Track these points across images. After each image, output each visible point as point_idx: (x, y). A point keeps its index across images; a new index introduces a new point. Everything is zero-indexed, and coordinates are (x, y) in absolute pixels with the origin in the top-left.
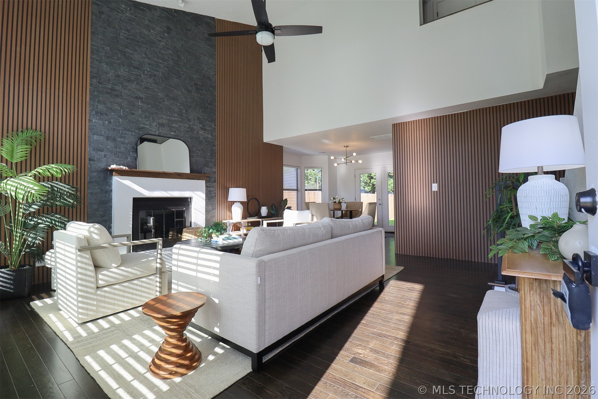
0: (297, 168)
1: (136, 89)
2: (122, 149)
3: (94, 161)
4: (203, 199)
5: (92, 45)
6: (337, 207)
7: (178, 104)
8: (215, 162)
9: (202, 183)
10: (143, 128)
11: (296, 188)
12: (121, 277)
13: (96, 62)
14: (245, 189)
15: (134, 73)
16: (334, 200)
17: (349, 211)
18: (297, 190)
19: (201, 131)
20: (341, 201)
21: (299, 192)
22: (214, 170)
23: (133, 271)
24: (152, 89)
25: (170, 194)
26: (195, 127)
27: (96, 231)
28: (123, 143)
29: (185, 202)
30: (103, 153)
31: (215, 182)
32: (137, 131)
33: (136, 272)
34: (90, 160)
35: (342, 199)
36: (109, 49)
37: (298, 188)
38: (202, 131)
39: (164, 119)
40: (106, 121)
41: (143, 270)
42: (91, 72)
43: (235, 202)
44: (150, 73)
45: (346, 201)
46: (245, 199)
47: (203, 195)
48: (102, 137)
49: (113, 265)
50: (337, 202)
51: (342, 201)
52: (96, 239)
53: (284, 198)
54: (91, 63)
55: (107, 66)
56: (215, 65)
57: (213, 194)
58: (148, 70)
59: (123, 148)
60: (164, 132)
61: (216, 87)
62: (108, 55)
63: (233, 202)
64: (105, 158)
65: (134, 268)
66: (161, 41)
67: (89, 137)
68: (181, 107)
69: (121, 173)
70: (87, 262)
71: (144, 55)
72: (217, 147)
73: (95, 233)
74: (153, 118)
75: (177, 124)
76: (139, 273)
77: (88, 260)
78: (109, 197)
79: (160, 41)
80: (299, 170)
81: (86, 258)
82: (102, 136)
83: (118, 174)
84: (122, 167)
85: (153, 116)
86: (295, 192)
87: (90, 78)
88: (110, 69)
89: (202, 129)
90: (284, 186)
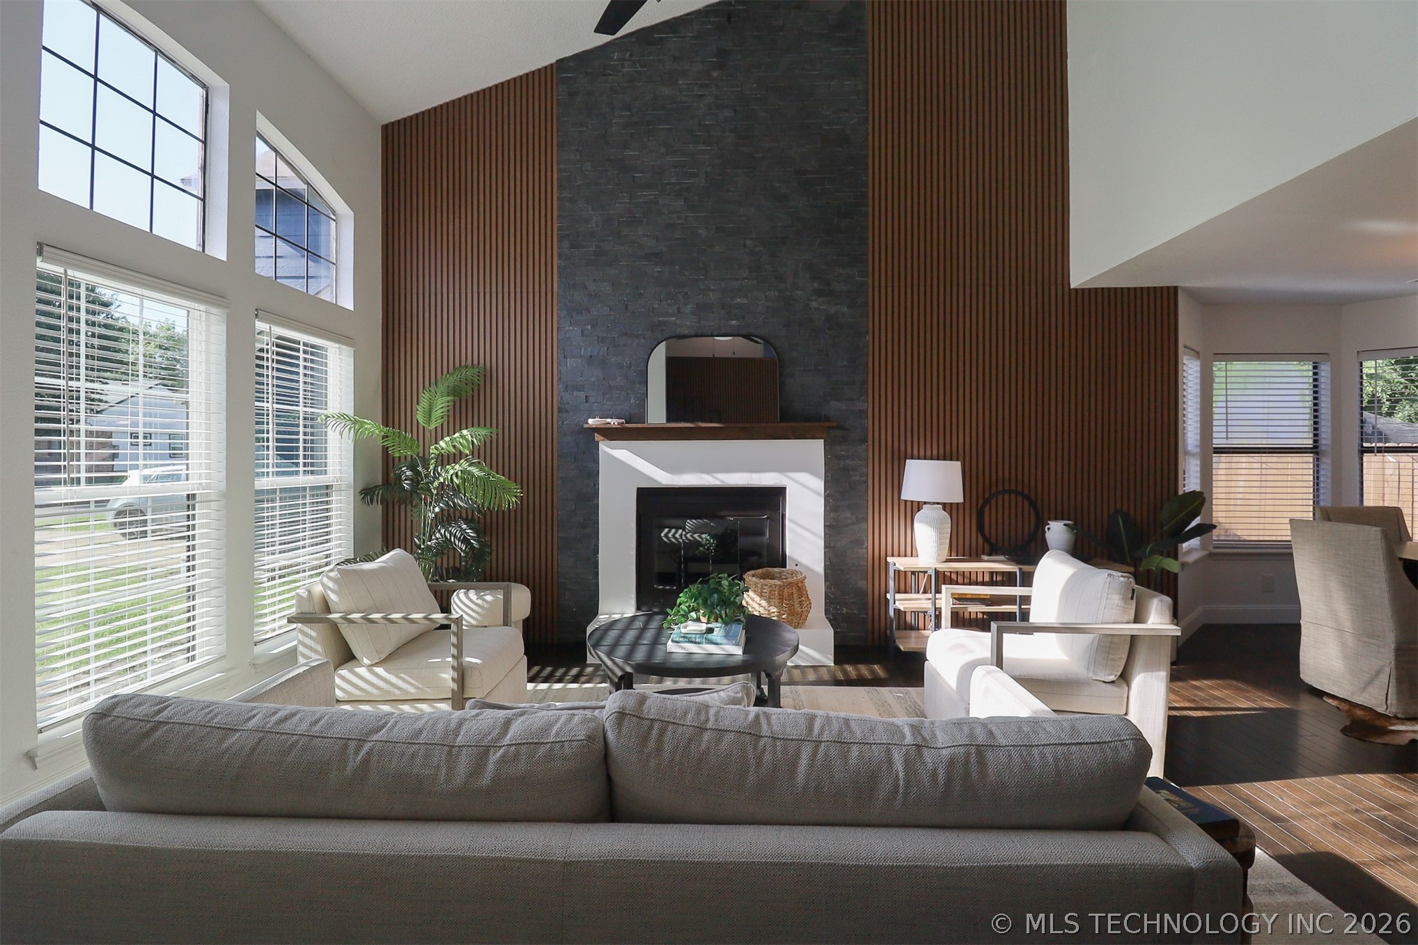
0: (1316, 358)
1: (647, 236)
2: (619, 379)
3: (567, 412)
4: (817, 493)
5: (559, 170)
7: (749, 243)
8: (865, 382)
9: (816, 447)
10: (661, 323)
11: (1306, 442)
12: (375, 691)
13: (567, 204)
14: (956, 466)
15: (641, 200)
18: (1315, 450)
19: (815, 301)
21: (1326, 462)
22: (860, 405)
23: (400, 683)
24: (682, 224)
25: (722, 482)
26: (799, 292)
28: (620, 366)
29: (772, 499)
30: (582, 394)
31: (864, 440)
32: (649, 334)
33: (404, 686)
34: (560, 410)
36: (589, 168)
37: (1323, 443)
38: (820, 299)
39: (712, 290)
40: (587, 324)
41: (420, 686)
42: (559, 229)
43: (925, 503)
44: (678, 187)
46: (958, 497)
47: (819, 485)
48: (580, 361)
49: (366, 661)
53: (1185, 489)
54: (559, 210)
55: (587, 204)
56: (867, 91)
57: (857, 478)
58: (673, 180)
59: (620, 376)
60: (711, 323)
61: (867, 156)
62: (588, 181)
63: (918, 506)
64: (587, 404)
65: (403, 675)
66: (704, 95)
67: (559, 365)
68: (757, 249)
69: (612, 434)
70: (312, 645)
71: (663, 150)
72: (869, 337)
74: (686, 293)
75: (746, 297)
76: (412, 690)
77: (314, 641)
78: (595, 486)
79: (701, 96)
80: (1325, 372)
81: (311, 637)
82: (581, 357)
83: (603, 436)
84: (609, 420)
85: (686, 291)
86: (1309, 458)
87: (558, 242)
88: (593, 210)
89: (819, 293)
90: (1227, 438)
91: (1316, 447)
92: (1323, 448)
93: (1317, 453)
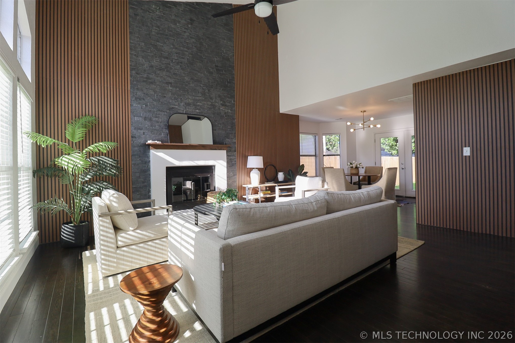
0: (315, 135)
1: (166, 76)
2: (157, 126)
3: (135, 138)
4: (225, 167)
5: (130, 42)
6: (354, 171)
7: (201, 85)
8: (235, 133)
9: (224, 153)
10: (173, 108)
11: (314, 154)
12: (137, 239)
13: (134, 56)
14: (262, 157)
15: (164, 62)
16: (351, 166)
17: (367, 177)
18: (315, 156)
19: (221, 107)
20: (358, 166)
21: (318, 158)
22: (234, 141)
23: (147, 234)
24: (179, 74)
25: (196, 164)
26: (217, 104)
27: (115, 200)
28: (158, 122)
29: (210, 169)
30: (142, 131)
31: (235, 151)
32: (168, 111)
33: (149, 235)
34: (132, 137)
35: (360, 164)
36: (144, 45)
37: (317, 154)
38: (223, 107)
39: (190, 99)
40: (143, 105)
41: (156, 233)
42: (131, 65)
43: (254, 168)
44: (178, 61)
45: (363, 166)
46: (262, 166)
47: (225, 164)
48: (141, 118)
49: (131, 229)
50: (354, 167)
51: (360, 166)
52: (115, 206)
53: (301, 164)
54: (130, 58)
55: (143, 59)
56: (234, 47)
57: (234, 162)
58: (176, 58)
59: (158, 126)
60: (190, 110)
61: (234, 66)
62: (143, 50)
63: (252, 169)
64: (144, 135)
65: (148, 231)
66: (186, 32)
67: (131, 119)
68: (204, 88)
69: (156, 147)
70: (107, 226)
71: (172, 46)
72: (236, 120)
73: (114, 202)
74: (181, 99)
75: (201, 103)
76: (152, 236)
77: (108, 224)
78: (148, 166)
79: (185, 32)
80: (317, 137)
81: (107, 222)
82: (141, 117)
83: (153, 148)
84: (156, 142)
85: (181, 98)
86: (314, 157)
87: (130, 70)
88: (145, 61)
89: (222, 105)
90: (302, 153)
91: (316, 155)
92: (317, 155)
93: (316, 156)
